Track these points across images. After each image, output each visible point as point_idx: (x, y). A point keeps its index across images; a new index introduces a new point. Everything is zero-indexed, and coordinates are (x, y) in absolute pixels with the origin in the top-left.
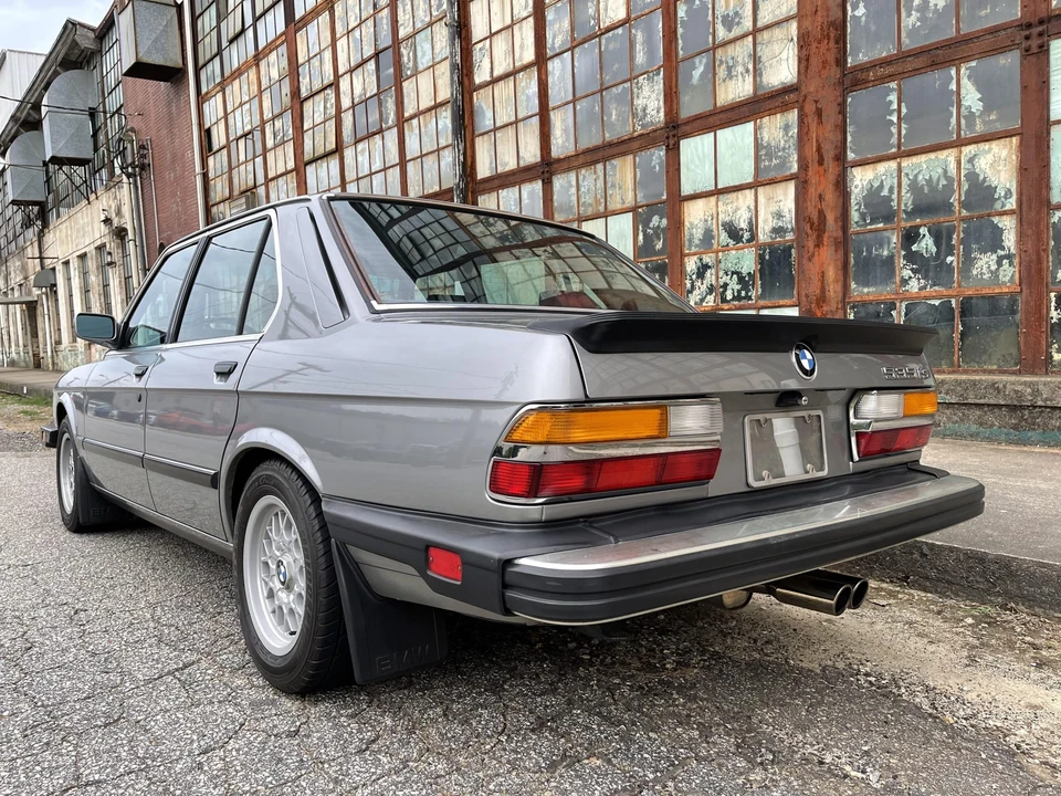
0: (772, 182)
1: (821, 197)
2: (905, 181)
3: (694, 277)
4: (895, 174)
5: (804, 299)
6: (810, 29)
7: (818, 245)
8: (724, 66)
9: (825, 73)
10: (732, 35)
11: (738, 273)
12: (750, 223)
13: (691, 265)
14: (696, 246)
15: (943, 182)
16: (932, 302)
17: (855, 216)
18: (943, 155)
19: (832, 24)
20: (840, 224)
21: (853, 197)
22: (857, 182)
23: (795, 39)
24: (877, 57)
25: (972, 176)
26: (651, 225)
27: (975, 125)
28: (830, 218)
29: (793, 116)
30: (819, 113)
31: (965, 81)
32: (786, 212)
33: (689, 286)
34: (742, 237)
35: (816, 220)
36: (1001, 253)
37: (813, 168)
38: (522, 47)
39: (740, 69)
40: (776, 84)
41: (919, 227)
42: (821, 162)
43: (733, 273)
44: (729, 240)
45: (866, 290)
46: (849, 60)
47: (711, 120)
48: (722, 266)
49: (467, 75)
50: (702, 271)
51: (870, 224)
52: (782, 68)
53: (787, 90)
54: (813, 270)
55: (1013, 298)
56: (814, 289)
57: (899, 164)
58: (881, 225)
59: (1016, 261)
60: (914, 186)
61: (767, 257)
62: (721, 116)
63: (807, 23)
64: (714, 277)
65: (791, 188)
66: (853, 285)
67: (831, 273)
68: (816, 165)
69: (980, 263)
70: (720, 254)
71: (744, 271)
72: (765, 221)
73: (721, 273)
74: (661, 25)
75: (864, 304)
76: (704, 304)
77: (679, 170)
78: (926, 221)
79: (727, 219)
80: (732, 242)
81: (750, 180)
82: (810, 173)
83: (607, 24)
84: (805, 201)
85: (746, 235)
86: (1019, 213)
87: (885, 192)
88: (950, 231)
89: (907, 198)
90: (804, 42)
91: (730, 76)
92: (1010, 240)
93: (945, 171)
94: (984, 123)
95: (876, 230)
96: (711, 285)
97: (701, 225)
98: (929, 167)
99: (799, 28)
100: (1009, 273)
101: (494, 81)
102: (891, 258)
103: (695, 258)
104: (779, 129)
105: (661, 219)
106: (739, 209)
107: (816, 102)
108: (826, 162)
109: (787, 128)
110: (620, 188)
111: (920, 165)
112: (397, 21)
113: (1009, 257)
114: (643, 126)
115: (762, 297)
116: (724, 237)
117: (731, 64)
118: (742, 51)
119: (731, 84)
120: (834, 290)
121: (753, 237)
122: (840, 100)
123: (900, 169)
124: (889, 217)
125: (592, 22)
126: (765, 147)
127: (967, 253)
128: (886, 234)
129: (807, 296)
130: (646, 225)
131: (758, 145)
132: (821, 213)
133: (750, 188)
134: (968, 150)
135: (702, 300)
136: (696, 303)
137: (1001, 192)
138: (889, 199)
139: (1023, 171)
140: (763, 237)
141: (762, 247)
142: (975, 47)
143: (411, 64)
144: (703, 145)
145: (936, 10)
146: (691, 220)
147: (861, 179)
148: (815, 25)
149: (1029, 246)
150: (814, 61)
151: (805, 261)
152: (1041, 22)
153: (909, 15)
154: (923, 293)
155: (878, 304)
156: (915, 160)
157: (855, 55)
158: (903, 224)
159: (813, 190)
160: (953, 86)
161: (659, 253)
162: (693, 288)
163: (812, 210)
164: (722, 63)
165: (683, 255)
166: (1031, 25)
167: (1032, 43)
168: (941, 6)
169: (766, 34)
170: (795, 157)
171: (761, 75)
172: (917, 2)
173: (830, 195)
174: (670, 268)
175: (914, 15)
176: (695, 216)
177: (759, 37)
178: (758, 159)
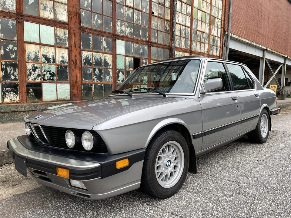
0: (61, 47)
1: (75, 56)
2: (93, 58)
3: (31, 70)
4: (91, 55)
5: (71, 81)
6: (72, 10)
7: (75, 68)
8: (43, 5)
9: (76, 24)
11: (50, 72)
12: (53, 57)
13: (29, 66)
14: (31, 60)
15: (100, 60)
16: (99, 85)
17: (83, 63)
18: (101, 54)
19: (77, 13)
20: (80, 64)
21: (83, 58)
22: (84, 55)
23: (67, 11)
24: (87, 27)
25: (105, 60)
26: (8, 48)
27: (105, 50)
28: (78, 62)
30: (75, 34)
31: (104, 41)
32: (65, 57)
33: (29, 73)
34: (51, 61)
35: (74, 62)
36: (110, 76)
37: (73, 48)
39: (49, 9)
40: (61, 20)
41: (96, 68)
42: (75, 47)
43: (47, 71)
44: (45, 61)
45: (86, 81)
46: (81, 24)
47: (39, 20)
48: (43, 68)
50: (34, 69)
51: (86, 65)
52: (63, 16)
53: (65, 23)
54: (74, 74)
55: (112, 85)
56: (74, 79)
57: (92, 53)
58: (88, 66)
59: (112, 78)
60: (95, 59)
61: (59, 68)
62: (42, 20)
63: (71, 9)
64: (40, 72)
65: (67, 51)
66: (83, 80)
67: (78, 76)
68: (74, 47)
69: (107, 78)
70: (42, 65)
71: (52, 71)
72: (59, 58)
73: (43, 71)
75: (86, 84)
76: (36, 80)
77: (23, 31)
78: (98, 67)
79: (45, 54)
80: (46, 62)
81: (53, 44)
82: (73, 49)
84: (71, 55)
85: (52, 61)
86: (113, 69)
87: (89, 59)
88: (102, 70)
89: (94, 61)
90: (69, 13)
91: (45, 9)
92: (111, 74)
93: (101, 58)
94: (107, 50)
95: (88, 67)
96: (39, 74)
97: (34, 53)
98: (98, 55)
99: (68, 8)
100: (111, 80)
102: (91, 74)
103: (32, 64)
104: (62, 33)
105: (13, 47)
106: (50, 52)
107: (74, 31)
108: (77, 47)
109: (64, 34)
111: (96, 55)
113: (111, 77)
114: (4, 8)
115: (58, 80)
116: (43, 60)
117: (45, 6)
118: (49, 4)
119: (46, 12)
120: (79, 80)
121: (54, 62)
122: (80, 33)
123: (92, 55)
124: (90, 64)
126: (58, 36)
127: (105, 75)
128: (89, 68)
129: (72, 81)
130: (5, 47)
131: (56, 35)
132: (76, 60)
133: (53, 47)
134: (105, 55)
135: (35, 79)
136: (32, 80)
137: (109, 65)
138: (90, 60)
139: (113, 61)
140: (58, 62)
141: (58, 65)
142: (106, 35)
144: (34, 27)
145: (99, 23)
146: (29, 51)
147: (85, 54)
149: (114, 76)
150: (73, 19)
151: (72, 72)
153: (94, 21)
154: (98, 83)
155: (89, 84)
156: (96, 53)
157: (83, 24)
158: (94, 67)
159: (73, 53)
160: (102, 41)
161: (13, 59)
162: (30, 74)
163: (73, 59)
164: (41, 4)
165: (26, 62)
166: (114, 35)
167: (115, 38)
168: (100, 23)
169: (58, 4)
170: (67, 43)
171: (56, 15)
172: (95, 19)
173: (78, 56)
174: (19, 66)
175: (95, 22)
176: (31, 50)
177: (55, 3)
178: (56, 39)
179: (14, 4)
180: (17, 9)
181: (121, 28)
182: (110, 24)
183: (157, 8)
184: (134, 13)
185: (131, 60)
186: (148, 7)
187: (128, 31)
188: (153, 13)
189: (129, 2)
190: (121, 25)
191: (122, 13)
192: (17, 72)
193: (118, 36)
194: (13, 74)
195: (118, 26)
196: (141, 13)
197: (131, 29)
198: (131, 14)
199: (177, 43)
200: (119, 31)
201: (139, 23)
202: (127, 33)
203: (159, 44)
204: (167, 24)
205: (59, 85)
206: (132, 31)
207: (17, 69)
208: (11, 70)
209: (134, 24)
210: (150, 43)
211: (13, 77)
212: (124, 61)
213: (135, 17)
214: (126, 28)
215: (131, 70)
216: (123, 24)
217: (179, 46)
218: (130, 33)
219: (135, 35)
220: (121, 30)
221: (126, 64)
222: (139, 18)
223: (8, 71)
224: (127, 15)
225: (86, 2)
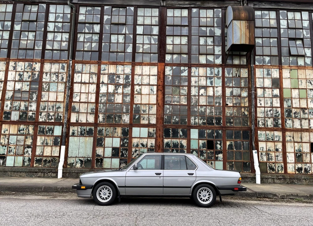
0: (151, 138)
2: (172, 142)
3: (134, 152)
7: (159, 149)
9: (160, 124)
10: (144, 113)
12: (146, 144)
13: (133, 150)
14: (135, 147)
15: (177, 144)
17: (164, 146)
18: (177, 140)
19: (162, 118)
21: (164, 143)
22: (165, 141)
24: (168, 124)
25: (181, 143)
27: (181, 137)
28: (161, 146)
29: (155, 129)
30: (160, 130)
31: (180, 131)
32: (153, 144)
37: (158, 138)
38: (91, 98)
39: (146, 119)
40: (152, 123)
41: (174, 149)
42: (160, 137)
47: (140, 125)
48: (140, 151)
49: (71, 98)
50: (136, 151)
52: (153, 121)
53: (154, 125)
60: (173, 143)
62: (142, 125)
63: (158, 116)
64: (138, 153)
65: (154, 140)
70: (140, 149)
72: (149, 144)
73: (140, 152)
74: (129, 107)
77: (132, 132)
79: (142, 143)
80: (142, 147)
81: (147, 137)
83: (117, 102)
85: (145, 146)
86: (187, 149)
87: (169, 143)
88: (178, 150)
89: (172, 144)
90: (157, 119)
91: (143, 119)
93: (178, 142)
94: (183, 137)
95: (168, 149)
97: (136, 143)
99: (156, 116)
101: (80, 102)
103: (135, 149)
104: (151, 130)
105: (127, 140)
106: (144, 141)
107: (159, 128)
109: (154, 130)
110: (117, 133)
112: (42, 77)
114: (124, 123)
116: (141, 146)
118: (146, 116)
119: (144, 121)
121: (147, 147)
122: (163, 129)
123: (171, 141)
124: (170, 147)
125: (113, 101)
130: (123, 141)
131: (149, 132)
132: (159, 145)
134: (181, 140)
135: (136, 156)
136: (134, 157)
137: (184, 146)
138: (169, 144)
139: (187, 144)
140: (149, 146)
141: (148, 149)
142: (182, 127)
143: (47, 89)
144: (137, 129)
148: (159, 117)
150: (159, 122)
152: (190, 126)
156: (174, 140)
157: (165, 123)
158: (172, 148)
159: (158, 141)
160: (179, 131)
161: (126, 147)
162: (134, 154)
163: (158, 144)
164: (142, 117)
165: (132, 148)
166: (188, 126)
167: (189, 129)
168: (177, 120)
169: (151, 115)
170: (155, 135)
171: (149, 121)
172: (174, 119)
173: (161, 142)
174: (128, 150)
175: (174, 120)
176: (135, 141)
177: (149, 115)
178: (148, 134)
179: (129, 120)
180: (130, 122)
181: (194, 121)
182: (186, 119)
183: (231, 100)
184: (207, 109)
185: (205, 142)
186: (221, 102)
187: (201, 122)
188: (227, 105)
189: (202, 102)
190: (195, 119)
191: (196, 110)
192: (127, 153)
193: (192, 126)
194: (125, 154)
195: (192, 120)
196: (213, 107)
197: (204, 120)
198: (204, 110)
199: (260, 123)
200: (193, 123)
201: (212, 114)
202: (200, 124)
203: (235, 128)
204: (245, 110)
205: (148, 160)
206: (205, 121)
207: (127, 152)
208: (125, 152)
209: (207, 116)
210: (225, 127)
211: (125, 156)
212: (198, 143)
213: (208, 111)
214: (199, 120)
215: (204, 150)
216: (196, 118)
217: (263, 126)
218: (203, 123)
219: (208, 124)
220: (195, 122)
221: (200, 145)
222: (212, 111)
223: (123, 152)
224: (200, 111)
225: (168, 111)
